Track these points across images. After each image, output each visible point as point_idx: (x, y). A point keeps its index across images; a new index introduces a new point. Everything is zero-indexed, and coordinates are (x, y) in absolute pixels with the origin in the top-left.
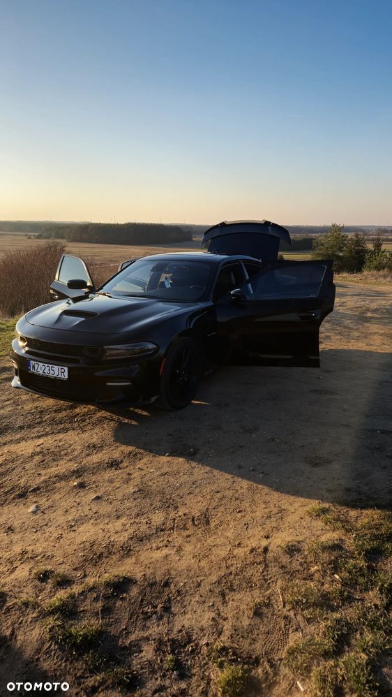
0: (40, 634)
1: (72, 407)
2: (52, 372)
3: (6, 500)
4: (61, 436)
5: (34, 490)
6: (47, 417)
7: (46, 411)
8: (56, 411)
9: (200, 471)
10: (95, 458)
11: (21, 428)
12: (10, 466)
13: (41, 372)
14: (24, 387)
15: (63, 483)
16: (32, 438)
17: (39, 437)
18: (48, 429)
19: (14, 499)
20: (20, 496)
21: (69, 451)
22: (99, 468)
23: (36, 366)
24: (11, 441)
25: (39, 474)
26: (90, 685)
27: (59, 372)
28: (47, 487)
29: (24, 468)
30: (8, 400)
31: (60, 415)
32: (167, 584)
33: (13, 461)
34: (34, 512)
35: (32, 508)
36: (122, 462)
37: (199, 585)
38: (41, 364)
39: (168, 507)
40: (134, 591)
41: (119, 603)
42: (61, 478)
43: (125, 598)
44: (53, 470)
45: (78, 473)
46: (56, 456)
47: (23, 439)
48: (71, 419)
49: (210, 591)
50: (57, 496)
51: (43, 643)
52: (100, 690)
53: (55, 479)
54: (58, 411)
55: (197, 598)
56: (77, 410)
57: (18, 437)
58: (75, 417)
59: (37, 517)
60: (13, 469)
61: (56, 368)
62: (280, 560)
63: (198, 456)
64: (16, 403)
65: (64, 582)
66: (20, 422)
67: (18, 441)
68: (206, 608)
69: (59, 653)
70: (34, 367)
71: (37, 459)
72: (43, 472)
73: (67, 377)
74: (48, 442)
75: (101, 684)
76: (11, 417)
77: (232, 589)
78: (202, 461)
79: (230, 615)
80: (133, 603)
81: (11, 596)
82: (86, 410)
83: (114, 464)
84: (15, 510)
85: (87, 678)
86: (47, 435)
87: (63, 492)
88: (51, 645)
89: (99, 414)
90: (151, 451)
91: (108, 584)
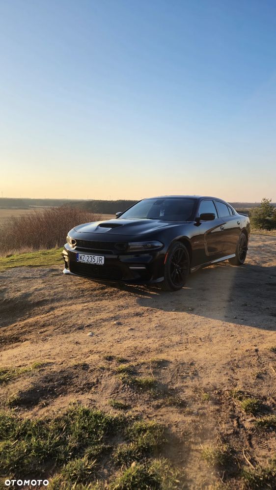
0: (116, 381)
1: (103, 288)
2: (93, 260)
3: (71, 331)
4: (98, 302)
5: (88, 326)
6: (86, 293)
7: (86, 290)
8: (92, 290)
9: (198, 319)
10: (125, 312)
11: (71, 298)
12: (68, 315)
13: (86, 261)
14: (72, 273)
15: (106, 323)
16: (80, 303)
17: (84, 303)
18: (89, 299)
19: (75, 330)
20: (79, 329)
21: (106, 308)
22: (128, 316)
23: (83, 257)
24: (66, 305)
25: (89, 319)
26: (155, 404)
27: (98, 260)
28: (96, 324)
29: (79, 316)
30: (60, 285)
31: (95, 292)
32: (192, 364)
33: (70, 313)
34: (91, 336)
35: (89, 334)
36: (143, 313)
37: (215, 365)
38: (86, 256)
39: (181, 334)
40: (172, 366)
41: (162, 371)
42: (104, 320)
43: (166, 369)
44: (98, 317)
45: (115, 318)
46: (99, 311)
47: (73, 304)
48: (104, 294)
49: (223, 367)
50: (104, 329)
51: (119, 385)
52: (162, 407)
53: (100, 321)
54: (94, 290)
55: (215, 370)
56: (106, 290)
57: (69, 303)
58: (105, 293)
59: (94, 338)
60: (71, 317)
61: (96, 257)
62: (268, 355)
63: (195, 311)
64: (65, 286)
65: (123, 361)
66: (70, 295)
67: (70, 305)
68: (222, 375)
69: (130, 389)
70: (81, 258)
71: (85, 312)
72: (92, 318)
73: (103, 263)
74: (91, 305)
75: (162, 404)
76: (63, 293)
77: (238, 367)
78: (198, 314)
79: (240, 378)
80: (173, 371)
81: (91, 366)
82: (112, 290)
83: (137, 314)
84: (78, 335)
85: (152, 401)
86: (88, 302)
87: (107, 327)
88: (125, 385)
89: (121, 293)
90: (161, 309)
91: (153, 362)
